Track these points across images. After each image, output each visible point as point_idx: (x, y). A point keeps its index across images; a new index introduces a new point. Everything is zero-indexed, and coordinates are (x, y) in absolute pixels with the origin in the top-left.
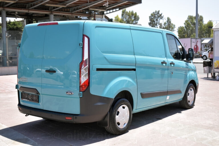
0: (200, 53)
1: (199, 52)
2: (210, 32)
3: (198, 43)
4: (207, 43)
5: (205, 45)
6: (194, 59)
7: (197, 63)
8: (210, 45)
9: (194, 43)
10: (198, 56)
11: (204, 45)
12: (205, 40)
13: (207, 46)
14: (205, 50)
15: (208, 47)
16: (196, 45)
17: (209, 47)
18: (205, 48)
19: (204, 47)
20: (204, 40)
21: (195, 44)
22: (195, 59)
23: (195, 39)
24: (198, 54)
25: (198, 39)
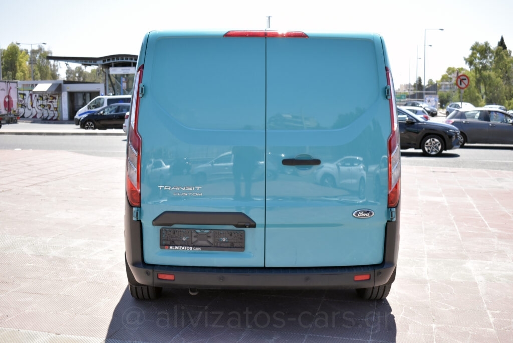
0: (16, 113)
1: (15, 111)
2: (15, 67)
3: (11, 91)
4: (46, 92)
5: (40, 96)
6: (3, 126)
7: (64, 134)
8: (51, 96)
9: (3, 92)
10: (12, 118)
11: (38, 95)
12: (39, 85)
13: (44, 98)
14: (40, 105)
15: (47, 99)
16: (9, 97)
17: (49, 101)
18: (40, 102)
19: (38, 100)
20: (36, 85)
21: (6, 94)
22: (7, 125)
23: (5, 82)
24: (12, 116)
25: (11, 84)
